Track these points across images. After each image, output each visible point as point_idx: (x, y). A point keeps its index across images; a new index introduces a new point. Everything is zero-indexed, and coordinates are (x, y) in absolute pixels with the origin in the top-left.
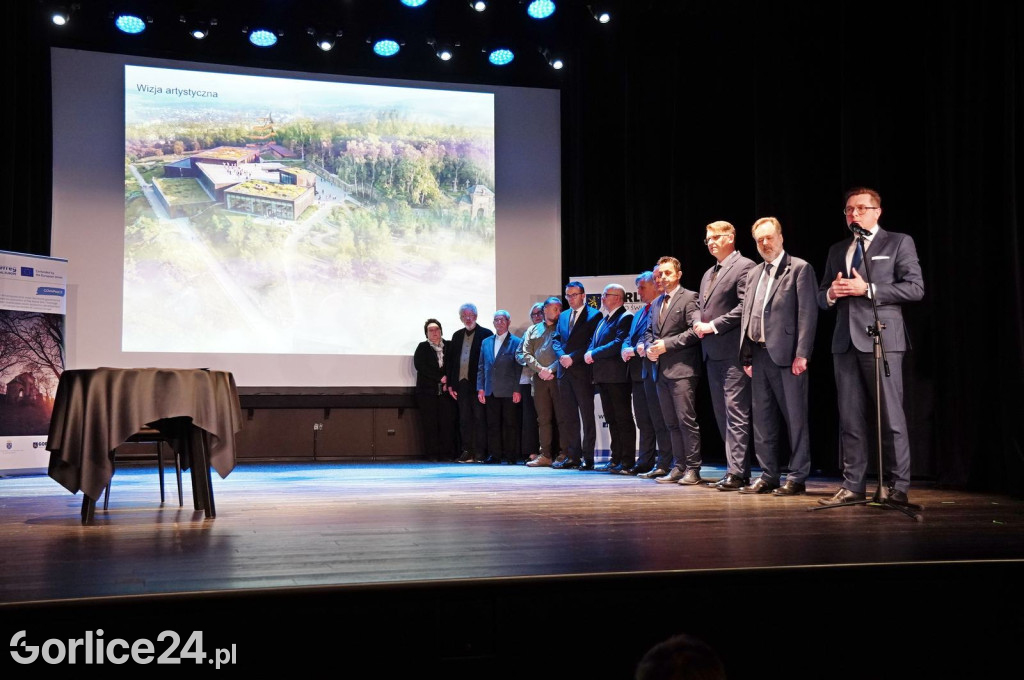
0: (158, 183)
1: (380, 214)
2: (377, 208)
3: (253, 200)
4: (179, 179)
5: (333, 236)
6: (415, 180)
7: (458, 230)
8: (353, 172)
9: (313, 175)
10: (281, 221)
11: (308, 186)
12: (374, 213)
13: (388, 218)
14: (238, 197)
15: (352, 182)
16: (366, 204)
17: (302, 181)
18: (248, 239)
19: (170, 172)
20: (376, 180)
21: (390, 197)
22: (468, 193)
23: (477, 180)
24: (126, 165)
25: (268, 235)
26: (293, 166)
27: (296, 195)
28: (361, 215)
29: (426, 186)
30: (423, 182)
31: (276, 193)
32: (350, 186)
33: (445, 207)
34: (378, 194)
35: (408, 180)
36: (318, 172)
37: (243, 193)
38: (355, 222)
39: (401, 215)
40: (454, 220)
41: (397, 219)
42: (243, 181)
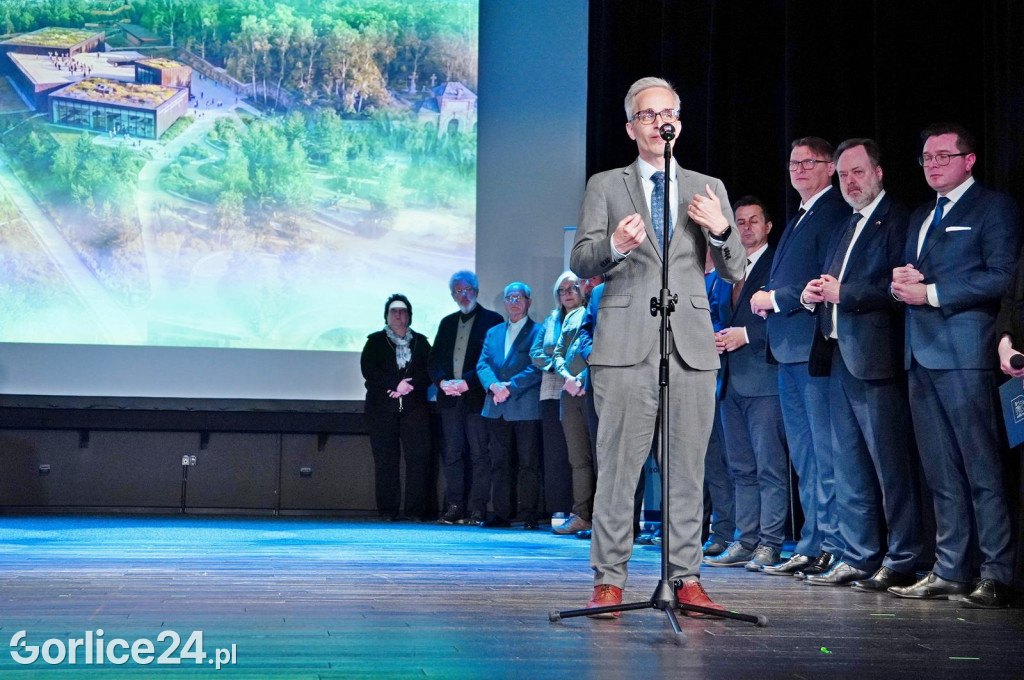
1: (291, 130)
2: (287, 120)
3: (93, 109)
5: (216, 164)
6: (349, 76)
7: (416, 154)
8: (250, 64)
9: (188, 70)
10: (135, 140)
11: (179, 87)
12: (282, 128)
13: (303, 136)
14: (70, 105)
15: (249, 80)
16: (269, 114)
17: (169, 79)
18: (85, 168)
20: (286, 76)
21: (308, 102)
22: (433, 95)
23: (449, 75)
25: (114, 162)
26: (156, 56)
27: (159, 100)
28: (261, 131)
29: (365, 84)
30: (361, 78)
31: (128, 97)
32: (244, 85)
33: (396, 118)
34: (289, 97)
35: (337, 75)
36: (195, 64)
37: (78, 98)
38: (251, 141)
39: (325, 130)
40: (410, 136)
41: (318, 137)
42: (79, 80)
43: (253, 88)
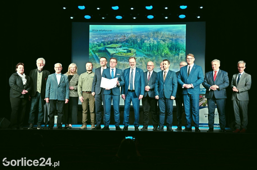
0: (97, 54)
1: (153, 60)
2: (152, 58)
3: (120, 57)
4: (102, 53)
5: (140, 66)
6: (163, 50)
7: (175, 63)
8: (146, 49)
9: (135, 50)
10: (127, 62)
11: (134, 53)
12: (151, 59)
13: (155, 61)
14: (116, 57)
15: (146, 51)
16: (149, 57)
17: (132, 52)
18: (119, 67)
19: (100, 51)
20: (152, 50)
21: (156, 55)
22: (178, 53)
23: (180, 49)
24: (89, 50)
25: (123, 66)
26: (130, 48)
27: (131, 55)
28: (148, 60)
29: (166, 51)
30: (165, 50)
31: (126, 55)
32: (145, 52)
33: (171, 57)
34: (152, 54)
35: (161, 50)
36: (137, 49)
37: (118, 55)
38: (146, 62)
39: (159, 59)
40: (174, 60)
41: (158, 61)
42: (117, 52)
43: (146, 53)
